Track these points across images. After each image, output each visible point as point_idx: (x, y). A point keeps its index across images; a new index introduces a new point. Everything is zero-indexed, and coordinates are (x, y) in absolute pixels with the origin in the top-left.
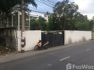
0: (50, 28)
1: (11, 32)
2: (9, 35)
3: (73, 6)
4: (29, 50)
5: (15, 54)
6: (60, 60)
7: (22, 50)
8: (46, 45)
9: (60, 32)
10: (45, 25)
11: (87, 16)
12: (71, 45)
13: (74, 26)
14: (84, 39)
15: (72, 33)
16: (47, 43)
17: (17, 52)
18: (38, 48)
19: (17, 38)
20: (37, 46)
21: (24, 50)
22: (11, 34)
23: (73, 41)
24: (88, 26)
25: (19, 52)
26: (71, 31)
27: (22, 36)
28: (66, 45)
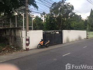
0: (47, 28)
1: (15, 32)
2: (13, 35)
3: (69, 7)
4: (33, 48)
5: (21, 52)
6: (63, 56)
7: (27, 49)
8: (47, 44)
9: (57, 31)
10: (42, 25)
11: (81, 15)
12: (68, 44)
13: (70, 26)
14: (80, 38)
15: (69, 32)
16: (48, 42)
17: (22, 50)
18: (40, 46)
19: (22, 37)
20: (40, 44)
21: (29, 48)
22: (15, 34)
23: (70, 40)
24: (83, 26)
25: (24, 50)
26: (68, 30)
27: (26, 35)
28: (65, 43)
